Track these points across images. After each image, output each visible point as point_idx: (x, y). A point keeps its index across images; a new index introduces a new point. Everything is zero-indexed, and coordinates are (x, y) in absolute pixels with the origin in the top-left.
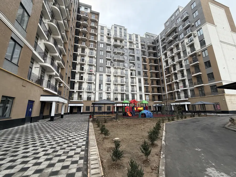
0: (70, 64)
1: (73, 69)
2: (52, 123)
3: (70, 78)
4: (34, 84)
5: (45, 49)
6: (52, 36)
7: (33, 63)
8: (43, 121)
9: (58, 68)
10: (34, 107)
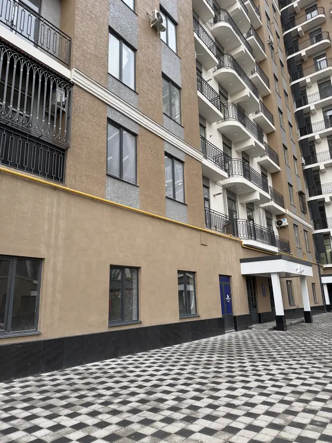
0: (295, 150)
1: (306, 165)
2: (283, 335)
3: (304, 194)
4: (220, 236)
5: (223, 143)
6: (229, 101)
7: (208, 188)
8: (260, 329)
9: (264, 176)
10: (234, 290)
